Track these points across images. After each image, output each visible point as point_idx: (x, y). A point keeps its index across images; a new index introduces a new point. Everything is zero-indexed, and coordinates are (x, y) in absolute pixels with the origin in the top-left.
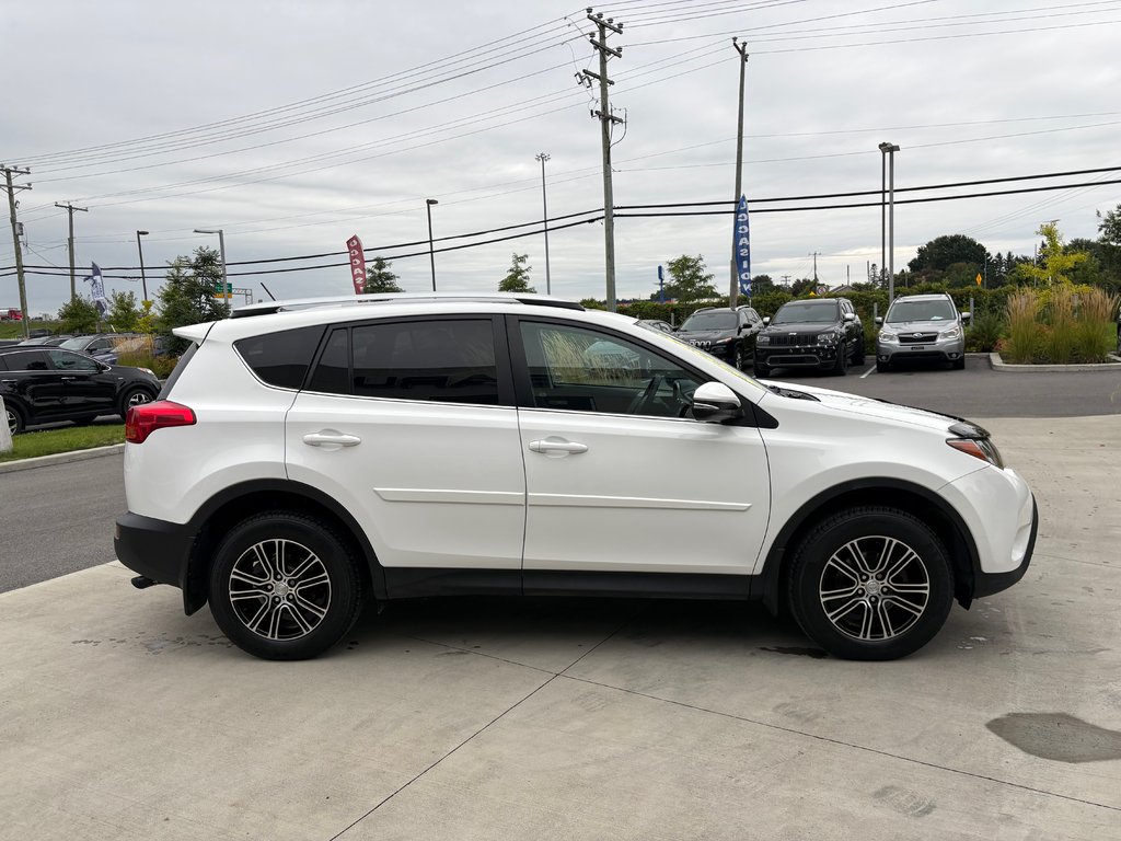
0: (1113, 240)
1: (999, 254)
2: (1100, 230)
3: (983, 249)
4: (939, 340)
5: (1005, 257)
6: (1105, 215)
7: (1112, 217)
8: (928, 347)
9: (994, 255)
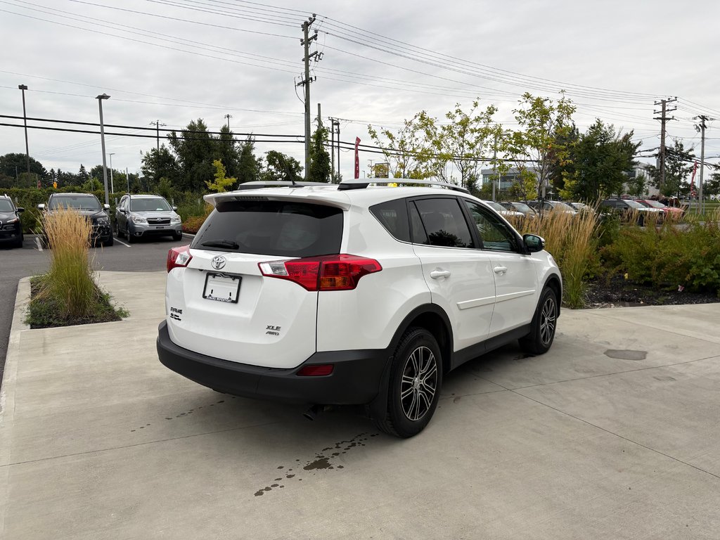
0: (149, 168)
1: (52, 170)
2: (142, 162)
3: (41, 166)
4: (172, 223)
5: (56, 171)
6: (145, 154)
7: (149, 156)
8: (166, 227)
9: (48, 171)
